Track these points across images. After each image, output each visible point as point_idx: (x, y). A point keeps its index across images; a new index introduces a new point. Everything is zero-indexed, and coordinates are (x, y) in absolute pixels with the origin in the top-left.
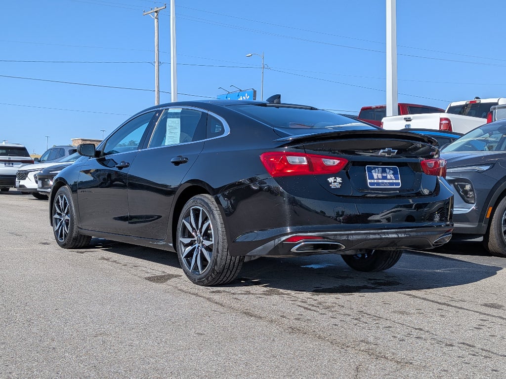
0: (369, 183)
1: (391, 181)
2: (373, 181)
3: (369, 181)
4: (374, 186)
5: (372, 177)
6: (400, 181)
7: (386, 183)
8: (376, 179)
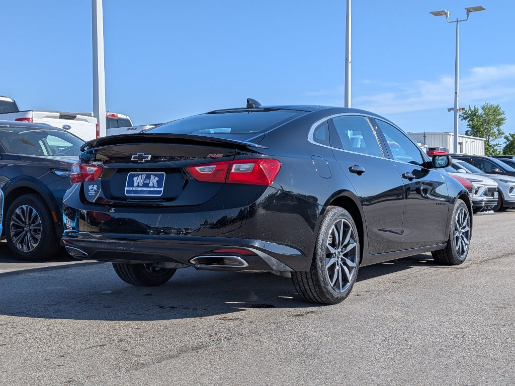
0: (127, 190)
1: (152, 189)
2: (131, 189)
3: (126, 188)
4: (131, 194)
5: (131, 184)
6: (162, 189)
7: (145, 191)
8: (136, 187)
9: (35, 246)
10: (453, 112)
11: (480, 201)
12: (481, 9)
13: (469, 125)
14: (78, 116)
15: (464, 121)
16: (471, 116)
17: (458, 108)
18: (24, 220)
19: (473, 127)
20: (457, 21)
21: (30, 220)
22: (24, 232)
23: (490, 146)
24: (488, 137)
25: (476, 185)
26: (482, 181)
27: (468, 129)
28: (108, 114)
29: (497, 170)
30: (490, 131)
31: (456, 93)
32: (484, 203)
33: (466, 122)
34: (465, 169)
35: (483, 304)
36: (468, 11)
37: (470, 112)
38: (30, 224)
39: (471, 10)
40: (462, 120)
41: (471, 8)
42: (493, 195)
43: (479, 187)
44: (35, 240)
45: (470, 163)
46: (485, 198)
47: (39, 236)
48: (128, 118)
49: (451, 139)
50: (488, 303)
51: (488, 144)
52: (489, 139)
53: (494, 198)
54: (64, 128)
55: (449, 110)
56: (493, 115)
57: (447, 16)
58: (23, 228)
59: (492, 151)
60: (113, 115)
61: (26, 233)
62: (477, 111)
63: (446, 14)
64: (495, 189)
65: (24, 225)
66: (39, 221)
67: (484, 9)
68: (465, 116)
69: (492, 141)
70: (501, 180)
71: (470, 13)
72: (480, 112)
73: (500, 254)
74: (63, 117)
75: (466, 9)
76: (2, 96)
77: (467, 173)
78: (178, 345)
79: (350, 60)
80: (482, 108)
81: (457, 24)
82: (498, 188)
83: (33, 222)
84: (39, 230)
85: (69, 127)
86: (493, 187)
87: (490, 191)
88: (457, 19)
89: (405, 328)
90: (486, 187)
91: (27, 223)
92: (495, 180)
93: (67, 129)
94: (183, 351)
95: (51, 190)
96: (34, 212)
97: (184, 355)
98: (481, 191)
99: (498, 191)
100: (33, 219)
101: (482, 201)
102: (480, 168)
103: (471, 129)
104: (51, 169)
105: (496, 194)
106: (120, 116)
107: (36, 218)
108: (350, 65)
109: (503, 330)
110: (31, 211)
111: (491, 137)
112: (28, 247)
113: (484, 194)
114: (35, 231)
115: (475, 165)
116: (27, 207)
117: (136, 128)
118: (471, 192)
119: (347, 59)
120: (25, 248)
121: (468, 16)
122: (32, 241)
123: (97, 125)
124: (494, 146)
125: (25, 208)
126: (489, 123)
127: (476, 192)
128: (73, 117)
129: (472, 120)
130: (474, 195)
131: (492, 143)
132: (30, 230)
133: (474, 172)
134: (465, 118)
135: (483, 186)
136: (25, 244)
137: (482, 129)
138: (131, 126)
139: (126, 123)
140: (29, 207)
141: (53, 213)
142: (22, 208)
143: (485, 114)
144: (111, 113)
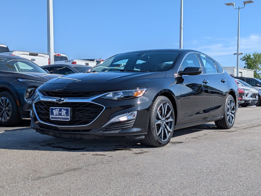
9: (8, 118)
10: (236, 55)
11: (248, 100)
12: (252, 2)
13: (246, 63)
14: (39, 54)
15: (243, 61)
16: (247, 59)
17: (239, 53)
18: (3, 105)
19: (248, 64)
20: (239, 8)
21: (5, 105)
22: (3, 111)
23: (257, 74)
24: (256, 69)
25: (246, 92)
26: (250, 90)
27: (245, 65)
28: (56, 54)
29: (258, 85)
30: (257, 66)
31: (238, 46)
32: (250, 101)
33: (244, 62)
34: (241, 84)
35: (240, 149)
36: (245, 3)
37: (246, 57)
38: (6, 107)
39: (246, 3)
40: (242, 61)
41: (246, 1)
42: (255, 97)
43: (248, 93)
44: (8, 115)
45: (244, 81)
46: (251, 99)
47: (10, 113)
48: (66, 56)
49: (235, 70)
50: (243, 148)
51: (256, 73)
52: (256, 71)
53: (256, 99)
54: (31, 60)
55: (235, 54)
56: (258, 58)
57: (234, 6)
58: (2, 109)
59: (258, 77)
60: (59, 55)
61: (4, 112)
62: (250, 56)
63: (233, 5)
64: (256, 94)
65: (2, 108)
66: (10, 105)
67: (253, 2)
68: (244, 59)
69: (258, 71)
70: (260, 90)
71: (246, 4)
72: (252, 57)
73: (255, 125)
74: (31, 54)
75: (243, 2)
76: (1, 44)
77: (242, 86)
78: (66, 167)
79: (182, 28)
80: (253, 55)
81: (239, 10)
82: (258, 94)
83: (7, 106)
84: (10, 110)
85: (34, 60)
86: (256, 93)
87: (254, 95)
88: (239, 7)
89: (194, 160)
90: (252, 93)
91: (4, 106)
92: (257, 89)
93: (33, 61)
94: (67, 171)
95: (16, 89)
96: (8, 100)
97: (66, 173)
98: (249, 95)
99: (258, 95)
100: (7, 105)
101: (249, 100)
102: (250, 84)
103: (247, 66)
104: (17, 78)
105: (257, 97)
106: (62, 55)
107: (9, 103)
108: (182, 30)
109: (248, 162)
110: (6, 100)
111: (257, 70)
112: (5, 119)
113: (251, 97)
114: (8, 110)
115: (247, 82)
116: (4, 98)
117: (70, 61)
118: (244, 95)
119: (181, 27)
120: (3, 119)
121: (244, 6)
122: (7, 116)
123: (49, 59)
124: (259, 74)
125: (3, 99)
126: (256, 62)
127: (247, 96)
128: (36, 55)
129: (247, 61)
130: (246, 97)
131: (258, 73)
132: (6, 110)
133: (246, 85)
134: (244, 60)
135: (250, 92)
136: (3, 118)
137: (252, 66)
138: (68, 60)
139: (65, 59)
140: (5, 98)
141: (17, 101)
142: (2, 99)
143: (254, 58)
144: (57, 54)
